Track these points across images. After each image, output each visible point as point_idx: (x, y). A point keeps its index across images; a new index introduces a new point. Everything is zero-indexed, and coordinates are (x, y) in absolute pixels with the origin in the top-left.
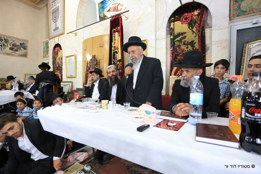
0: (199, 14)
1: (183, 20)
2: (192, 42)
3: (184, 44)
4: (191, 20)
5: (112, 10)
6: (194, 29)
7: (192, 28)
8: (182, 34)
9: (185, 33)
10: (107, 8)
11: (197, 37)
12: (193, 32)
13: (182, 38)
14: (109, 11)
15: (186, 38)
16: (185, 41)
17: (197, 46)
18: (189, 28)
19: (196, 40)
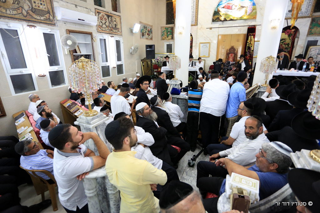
0: (294, 31)
1: (286, 33)
2: (288, 44)
3: (284, 44)
4: (290, 34)
5: (226, 8)
6: (291, 38)
7: (290, 37)
8: (284, 39)
9: (286, 39)
10: (222, 5)
11: (291, 42)
12: (290, 39)
13: (284, 41)
14: (224, 7)
15: (286, 42)
16: (285, 43)
17: (290, 46)
18: (288, 37)
19: (290, 43)
